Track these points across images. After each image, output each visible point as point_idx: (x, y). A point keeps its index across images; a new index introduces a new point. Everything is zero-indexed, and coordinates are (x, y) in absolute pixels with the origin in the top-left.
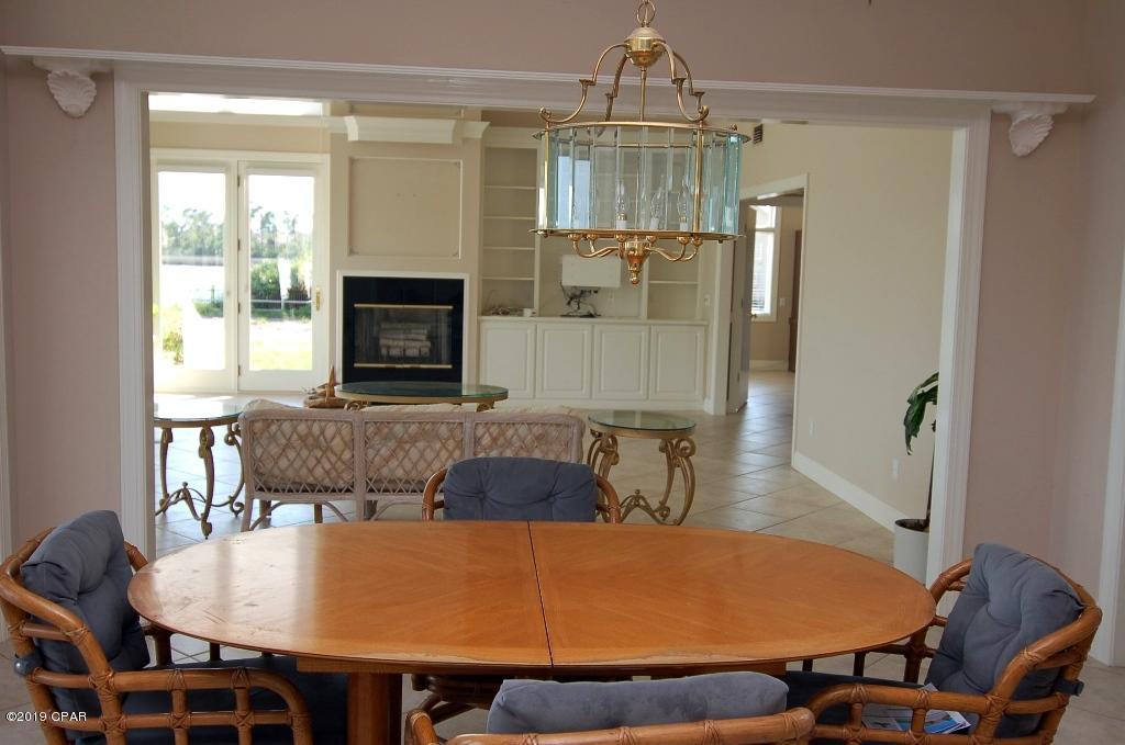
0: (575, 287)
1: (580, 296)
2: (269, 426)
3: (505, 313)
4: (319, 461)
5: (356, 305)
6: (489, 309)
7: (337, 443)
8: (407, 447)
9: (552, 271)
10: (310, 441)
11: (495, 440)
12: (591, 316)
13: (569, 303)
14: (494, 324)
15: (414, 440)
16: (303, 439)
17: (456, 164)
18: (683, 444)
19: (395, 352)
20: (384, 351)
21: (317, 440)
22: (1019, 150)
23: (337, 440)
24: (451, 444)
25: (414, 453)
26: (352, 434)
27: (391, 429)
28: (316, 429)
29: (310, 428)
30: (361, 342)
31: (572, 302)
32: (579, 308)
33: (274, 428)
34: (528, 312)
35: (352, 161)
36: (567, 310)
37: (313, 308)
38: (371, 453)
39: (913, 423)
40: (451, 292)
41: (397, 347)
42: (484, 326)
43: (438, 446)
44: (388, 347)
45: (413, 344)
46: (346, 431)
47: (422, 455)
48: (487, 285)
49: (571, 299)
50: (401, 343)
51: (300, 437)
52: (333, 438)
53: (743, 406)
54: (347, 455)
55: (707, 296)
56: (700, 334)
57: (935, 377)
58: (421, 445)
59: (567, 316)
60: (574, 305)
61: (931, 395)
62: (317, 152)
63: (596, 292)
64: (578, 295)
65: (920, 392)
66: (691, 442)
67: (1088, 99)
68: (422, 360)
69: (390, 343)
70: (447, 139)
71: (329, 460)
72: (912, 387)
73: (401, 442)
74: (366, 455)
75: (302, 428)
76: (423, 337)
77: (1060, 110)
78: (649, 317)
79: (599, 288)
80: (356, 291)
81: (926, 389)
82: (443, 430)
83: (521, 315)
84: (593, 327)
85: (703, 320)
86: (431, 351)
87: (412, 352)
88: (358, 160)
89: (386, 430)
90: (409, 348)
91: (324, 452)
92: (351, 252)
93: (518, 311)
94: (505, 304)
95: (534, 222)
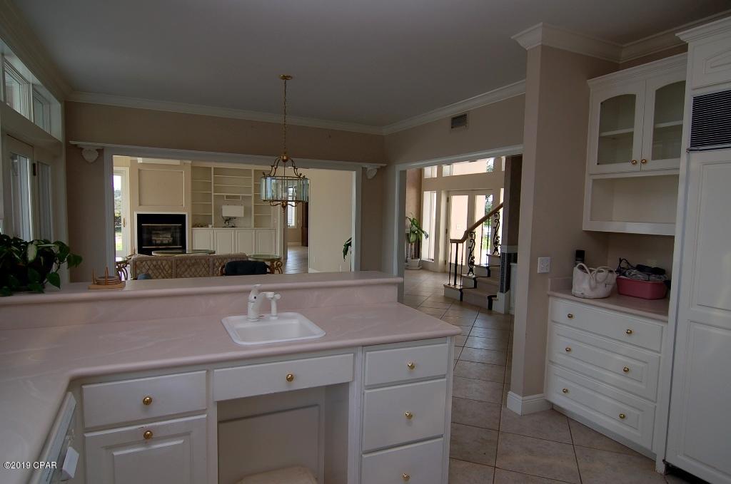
0: (227, 217)
2: (142, 263)
3: (202, 227)
4: (160, 274)
5: (143, 225)
6: (194, 226)
7: (167, 267)
8: (191, 267)
9: (218, 211)
10: (157, 266)
11: (220, 264)
12: (233, 227)
13: (225, 223)
14: (198, 231)
15: (193, 265)
16: (155, 266)
17: (181, 172)
18: (278, 263)
19: (158, 242)
20: (154, 242)
21: (160, 266)
22: (369, 177)
23: (167, 266)
24: (206, 266)
25: (193, 270)
26: (172, 263)
27: (186, 262)
28: (159, 263)
29: (157, 262)
30: (145, 236)
32: (229, 224)
33: (144, 263)
34: (210, 226)
35: (139, 170)
36: (225, 225)
37: (122, 226)
38: (178, 270)
39: (345, 252)
40: (181, 219)
41: (159, 240)
42: (194, 231)
43: (201, 266)
44: (156, 240)
45: (165, 239)
46: (170, 263)
47: (196, 270)
48: (194, 216)
49: (226, 221)
50: (161, 239)
52: (165, 265)
54: (170, 272)
55: (275, 219)
56: (273, 233)
57: (350, 239)
58: (195, 267)
59: (225, 227)
60: (227, 223)
61: (350, 244)
62: (123, 166)
63: (235, 218)
64: (228, 220)
65: (347, 243)
66: (280, 262)
67: (385, 165)
68: (169, 244)
69: (156, 238)
70: (178, 163)
71: (163, 273)
72: (345, 241)
73: (189, 266)
75: (154, 263)
76: (170, 236)
77: (379, 167)
78: (255, 227)
80: (142, 219)
82: (203, 261)
83: (208, 227)
84: (235, 231)
85: (275, 227)
86: (173, 241)
87: (165, 242)
88: (142, 170)
89: (184, 262)
91: (162, 271)
92: (140, 205)
93: (206, 226)
94: (201, 223)
95: (211, 193)
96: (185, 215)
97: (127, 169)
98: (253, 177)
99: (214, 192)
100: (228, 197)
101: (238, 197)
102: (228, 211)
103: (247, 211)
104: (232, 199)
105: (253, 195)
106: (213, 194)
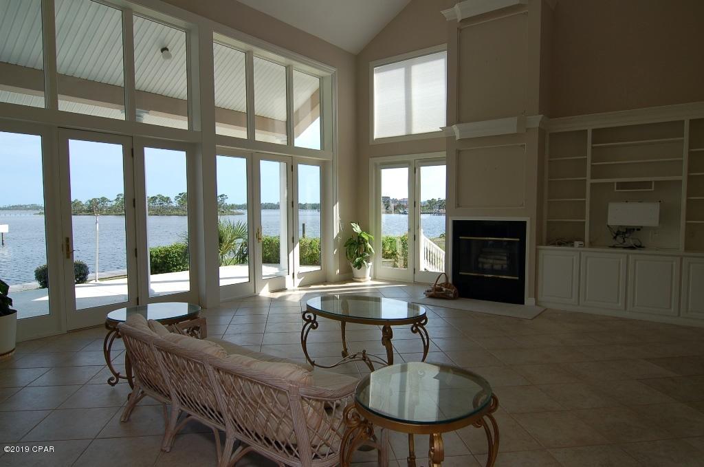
0: (621, 226)
3: (560, 244)
5: (461, 237)
9: (600, 214)
13: (615, 238)
14: (551, 252)
17: (522, 146)
19: (487, 267)
20: (480, 266)
31: (618, 237)
32: (624, 242)
34: (579, 244)
35: (459, 152)
36: (614, 243)
40: (518, 229)
41: (488, 263)
42: (541, 253)
44: (483, 263)
45: (498, 262)
49: (617, 234)
50: (491, 261)
59: (614, 247)
60: (620, 239)
63: (638, 230)
64: (623, 232)
68: (501, 272)
69: (485, 260)
70: (513, 130)
76: (505, 258)
78: (686, 249)
79: (642, 227)
80: (459, 228)
83: (573, 246)
86: (509, 267)
87: (497, 267)
88: (462, 151)
90: (495, 264)
92: (458, 206)
93: (569, 243)
94: (560, 237)
95: (585, 180)
96: (524, 223)
98: (686, 138)
99: (592, 178)
100: (622, 185)
101: (646, 184)
102: (621, 214)
103: (667, 216)
104: (633, 190)
105: (684, 178)
106: (589, 181)
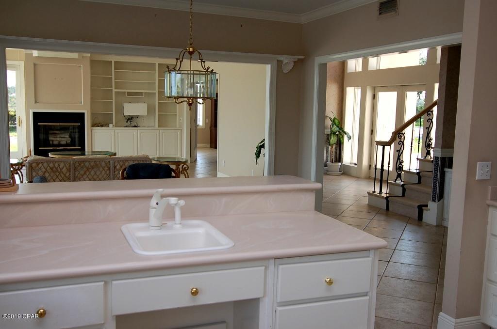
0: (129, 116)
1: (131, 119)
2: (38, 165)
3: (102, 126)
4: (57, 177)
5: (39, 124)
6: (94, 125)
7: (64, 170)
8: (90, 170)
9: (120, 109)
10: (54, 169)
11: (121, 167)
12: (135, 126)
13: (127, 122)
14: (98, 130)
15: (93, 168)
16: (52, 169)
17: (80, 66)
18: (184, 166)
19: (56, 143)
20: (51, 142)
21: (57, 169)
22: (285, 72)
24: (106, 168)
25: (92, 173)
26: (70, 166)
27: (84, 164)
28: (56, 165)
29: (54, 165)
30: (42, 136)
32: (131, 124)
33: (40, 165)
34: (111, 125)
35: (35, 65)
36: (126, 124)
37: (17, 126)
38: (77, 173)
39: (258, 154)
40: (80, 117)
41: (56, 141)
42: (94, 131)
43: (101, 169)
44: (53, 141)
45: (63, 139)
46: (67, 165)
47: (96, 173)
48: (93, 115)
49: (128, 120)
50: (58, 139)
51: (51, 168)
52: (63, 168)
53: (196, 160)
54: (67, 175)
55: (181, 118)
56: (179, 133)
57: (264, 140)
58: (95, 169)
59: (126, 127)
60: (129, 122)
61: (263, 146)
62: (17, 60)
63: (138, 117)
64: (130, 119)
65: (260, 145)
66: (187, 166)
67: (303, 57)
68: (67, 145)
69: (54, 139)
71: (61, 176)
72: (257, 143)
73: (88, 169)
74: (75, 174)
75: (51, 165)
76: (68, 136)
77: (296, 60)
78: (159, 127)
80: (38, 117)
81: (261, 144)
82: (103, 164)
83: (108, 127)
84: (138, 131)
85: (180, 127)
86: (71, 141)
87: (63, 143)
88: (37, 64)
89: (83, 164)
90: (62, 141)
91: (59, 173)
92: (36, 102)
93: (107, 125)
94: (101, 122)
95: (112, 90)
96: (84, 114)
97: (22, 63)
98: (157, 72)
100: (130, 94)
101: (141, 94)
102: (130, 109)
103: (151, 110)
104: (135, 96)
105: (156, 91)
106: (114, 90)
